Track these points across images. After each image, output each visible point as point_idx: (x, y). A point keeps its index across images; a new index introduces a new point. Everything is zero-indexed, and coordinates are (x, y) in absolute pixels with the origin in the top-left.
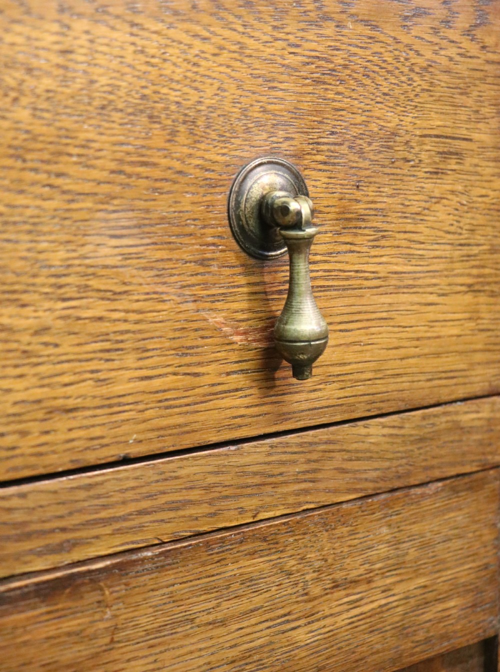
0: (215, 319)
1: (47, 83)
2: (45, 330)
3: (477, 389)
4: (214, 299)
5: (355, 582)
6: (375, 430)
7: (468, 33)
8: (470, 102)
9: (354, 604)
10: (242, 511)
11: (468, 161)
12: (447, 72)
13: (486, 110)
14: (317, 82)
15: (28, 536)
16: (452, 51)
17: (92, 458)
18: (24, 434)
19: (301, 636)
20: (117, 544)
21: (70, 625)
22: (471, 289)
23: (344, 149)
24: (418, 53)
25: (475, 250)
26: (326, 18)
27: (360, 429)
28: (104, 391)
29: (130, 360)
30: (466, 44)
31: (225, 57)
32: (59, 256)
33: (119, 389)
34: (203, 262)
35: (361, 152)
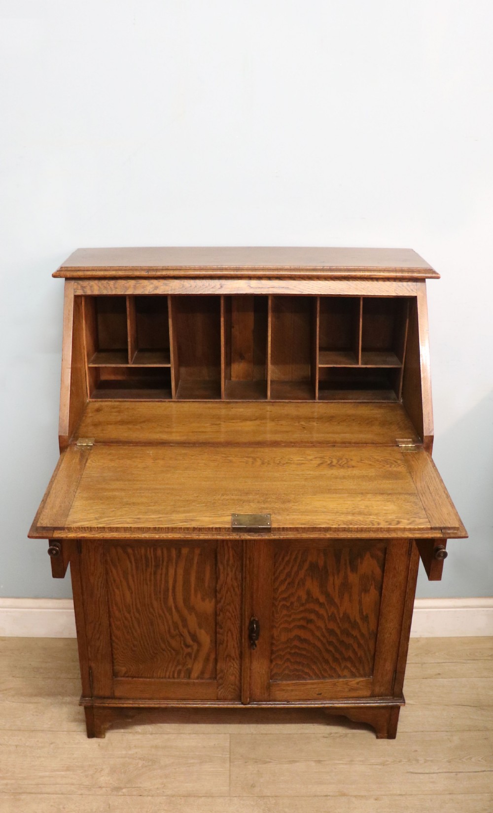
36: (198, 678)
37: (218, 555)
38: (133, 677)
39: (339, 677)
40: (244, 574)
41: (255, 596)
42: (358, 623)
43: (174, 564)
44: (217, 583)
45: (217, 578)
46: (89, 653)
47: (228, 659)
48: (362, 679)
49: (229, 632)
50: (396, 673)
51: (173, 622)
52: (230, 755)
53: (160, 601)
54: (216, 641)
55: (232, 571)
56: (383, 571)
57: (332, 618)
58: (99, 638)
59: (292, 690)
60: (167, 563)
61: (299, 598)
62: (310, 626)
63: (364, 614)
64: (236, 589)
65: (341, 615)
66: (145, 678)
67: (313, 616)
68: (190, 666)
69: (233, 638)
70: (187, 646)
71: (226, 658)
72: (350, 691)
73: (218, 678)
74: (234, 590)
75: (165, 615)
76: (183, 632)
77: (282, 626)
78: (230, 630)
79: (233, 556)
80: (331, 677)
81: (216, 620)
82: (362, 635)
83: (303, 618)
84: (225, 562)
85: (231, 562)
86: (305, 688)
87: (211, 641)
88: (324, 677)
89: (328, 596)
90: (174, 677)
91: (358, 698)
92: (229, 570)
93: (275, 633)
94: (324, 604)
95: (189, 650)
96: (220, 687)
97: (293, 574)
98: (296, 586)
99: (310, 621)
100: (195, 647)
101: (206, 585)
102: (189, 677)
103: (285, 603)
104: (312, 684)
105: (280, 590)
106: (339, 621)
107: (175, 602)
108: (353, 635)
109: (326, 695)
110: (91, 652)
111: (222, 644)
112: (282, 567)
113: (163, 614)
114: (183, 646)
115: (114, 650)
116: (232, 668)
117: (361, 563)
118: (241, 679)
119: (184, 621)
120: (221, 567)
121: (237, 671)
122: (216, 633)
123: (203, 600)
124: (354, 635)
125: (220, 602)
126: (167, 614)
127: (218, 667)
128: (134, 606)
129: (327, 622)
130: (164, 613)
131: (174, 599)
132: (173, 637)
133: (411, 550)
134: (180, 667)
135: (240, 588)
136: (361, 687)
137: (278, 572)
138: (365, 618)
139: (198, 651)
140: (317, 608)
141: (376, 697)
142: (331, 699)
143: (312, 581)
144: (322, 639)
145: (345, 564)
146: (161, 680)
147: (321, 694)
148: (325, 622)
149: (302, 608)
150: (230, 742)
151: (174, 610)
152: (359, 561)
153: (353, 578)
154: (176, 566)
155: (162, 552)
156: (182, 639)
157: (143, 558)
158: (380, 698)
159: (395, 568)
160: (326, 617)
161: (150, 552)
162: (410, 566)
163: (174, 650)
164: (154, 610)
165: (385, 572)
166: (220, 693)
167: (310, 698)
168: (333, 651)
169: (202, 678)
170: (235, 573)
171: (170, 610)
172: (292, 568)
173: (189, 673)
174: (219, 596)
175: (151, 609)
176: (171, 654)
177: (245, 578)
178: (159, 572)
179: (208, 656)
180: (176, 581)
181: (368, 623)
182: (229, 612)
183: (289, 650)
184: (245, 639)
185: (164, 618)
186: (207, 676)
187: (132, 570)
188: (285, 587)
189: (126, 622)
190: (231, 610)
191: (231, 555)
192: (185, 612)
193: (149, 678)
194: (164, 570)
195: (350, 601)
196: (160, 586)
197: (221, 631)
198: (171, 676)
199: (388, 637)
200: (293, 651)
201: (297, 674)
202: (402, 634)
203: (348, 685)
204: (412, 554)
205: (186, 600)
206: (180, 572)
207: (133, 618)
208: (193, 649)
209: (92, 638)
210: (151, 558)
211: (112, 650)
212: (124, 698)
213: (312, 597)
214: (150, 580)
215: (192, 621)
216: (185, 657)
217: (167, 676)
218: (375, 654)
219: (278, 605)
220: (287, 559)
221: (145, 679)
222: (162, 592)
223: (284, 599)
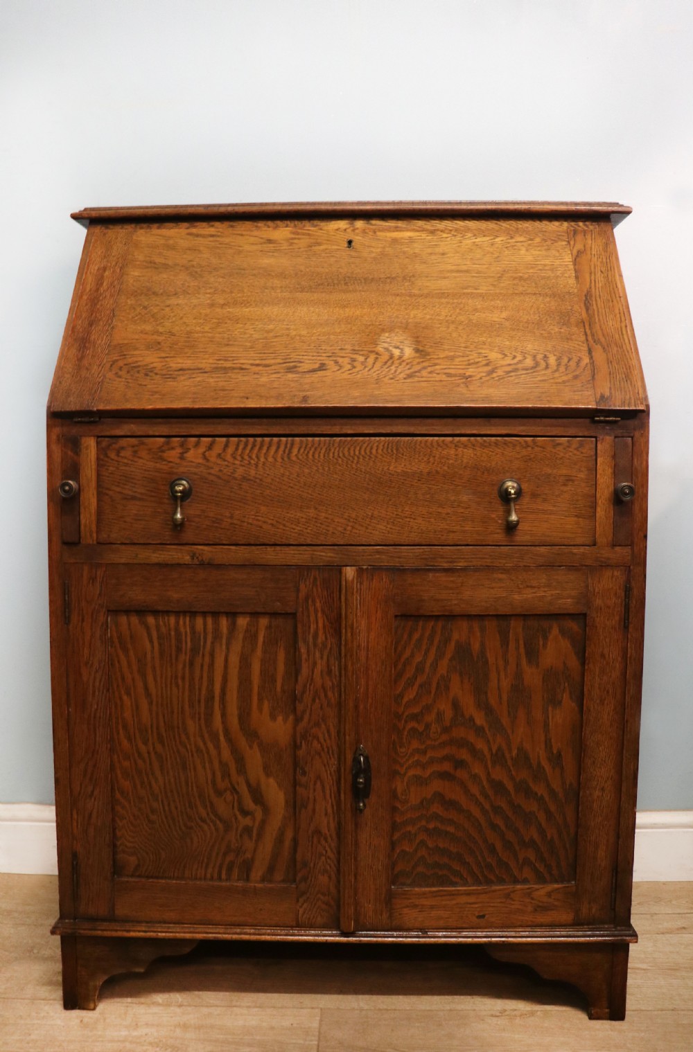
0: (493, 516)
1: (451, 461)
2: (448, 514)
3: (578, 543)
4: (493, 511)
5: (534, 587)
6: (542, 549)
7: (577, 449)
8: (577, 467)
9: (535, 593)
10: (500, 563)
11: (576, 483)
12: (569, 459)
13: (583, 469)
14: (525, 462)
15: (443, 558)
16: (571, 454)
17: (459, 543)
18: (442, 535)
19: (516, 597)
20: (466, 564)
21: (452, 579)
22: (576, 516)
23: (534, 478)
24: (558, 454)
25: (578, 506)
26: (528, 446)
27: (538, 548)
28: (462, 528)
29: (470, 523)
30: (575, 452)
31: (498, 456)
32: (453, 498)
33: (467, 529)
34: (491, 503)
35: (539, 479)
36: (263, 880)
37: (299, 626)
38: (148, 877)
39: (516, 881)
40: (343, 660)
41: (361, 707)
42: (543, 768)
43: (224, 647)
44: (296, 680)
45: (297, 672)
46: (75, 824)
47: (315, 839)
48: (556, 886)
49: (319, 783)
50: (617, 872)
51: (220, 762)
52: (319, 1040)
53: (199, 719)
54: (295, 802)
55: (322, 658)
56: (583, 664)
57: (499, 758)
58: (93, 792)
59: (432, 907)
60: (212, 643)
61: (440, 716)
62: (461, 774)
63: (555, 752)
64: (330, 694)
65: (515, 752)
66: (170, 878)
67: (464, 755)
68: (248, 855)
69: (325, 796)
70: (245, 813)
71: (313, 837)
72: (536, 910)
73: (298, 879)
74: (326, 695)
75: (207, 748)
76: (238, 784)
77: (411, 773)
78: (319, 777)
79: (324, 627)
80: (501, 881)
81: (295, 757)
82: (552, 793)
83: (446, 758)
84: (311, 640)
85: (321, 638)
86: (454, 902)
87: (287, 802)
88: (489, 882)
89: (488, 710)
90: (220, 878)
91: (552, 926)
92: (318, 654)
93: (399, 786)
94: (483, 729)
95: (247, 821)
96: (301, 900)
97: (428, 665)
98: (433, 692)
99: (460, 764)
100: (259, 815)
101: (279, 689)
102: (248, 879)
103: (413, 724)
104: (468, 894)
105: (405, 699)
106: (509, 762)
107: (223, 722)
108: (536, 794)
109: (493, 920)
110: (77, 822)
111: (306, 808)
112: (408, 653)
113: (201, 744)
114: (238, 813)
115: (117, 819)
116: (323, 858)
117: (545, 646)
118: (339, 882)
119: (240, 761)
120: (303, 650)
121: (332, 865)
122: (295, 784)
123: (273, 717)
124: (539, 794)
125: (302, 719)
126: (211, 746)
127: (299, 857)
128: (155, 730)
129: (490, 765)
130: (205, 744)
131: (224, 715)
132: (219, 793)
133: (628, 620)
134: (230, 857)
135: (336, 689)
136: (556, 903)
137: (402, 660)
138: (556, 759)
139: (263, 822)
140: (472, 738)
141: (582, 924)
142: (504, 927)
143: (462, 682)
144: (481, 799)
145: (517, 648)
146: (198, 883)
147: (483, 916)
148: (486, 767)
149: (445, 737)
150: (321, 1020)
151: (222, 738)
152: (541, 643)
153: (532, 676)
154: (228, 649)
155: (205, 624)
156: (236, 797)
157: (173, 633)
158: (590, 927)
159: (603, 656)
160: (488, 757)
161: (185, 623)
162: (629, 650)
163: (220, 820)
164: (188, 738)
165: (587, 662)
166: (301, 911)
167: (464, 925)
168: (503, 828)
169: (270, 881)
170: (328, 660)
171: (215, 737)
172: (426, 654)
173: (247, 867)
174: (300, 707)
175: (184, 737)
176: (217, 830)
177: (346, 669)
178: (198, 660)
179: (281, 834)
180: (227, 681)
181: (562, 768)
182: (319, 742)
183: (424, 823)
184: (345, 794)
185: (206, 755)
186: (279, 876)
187: (153, 658)
188: (415, 694)
189: (140, 762)
190: (320, 736)
191: (320, 625)
192: (243, 742)
193: (178, 878)
194: (207, 659)
195: (528, 723)
196: (200, 689)
197: (304, 780)
198: (216, 876)
199: (598, 797)
200: (431, 826)
201: (440, 873)
202: (624, 789)
203: (532, 899)
204: (631, 626)
205: (244, 716)
206: (234, 659)
207: (153, 754)
208: (254, 819)
209: (80, 793)
210: (186, 632)
211: (113, 820)
212: (132, 921)
213: (463, 715)
214: (183, 678)
215: (254, 759)
216: (241, 836)
217: (209, 876)
218: (576, 833)
219: (404, 728)
220: (416, 636)
221: (169, 881)
222: (202, 701)
223: (414, 717)
